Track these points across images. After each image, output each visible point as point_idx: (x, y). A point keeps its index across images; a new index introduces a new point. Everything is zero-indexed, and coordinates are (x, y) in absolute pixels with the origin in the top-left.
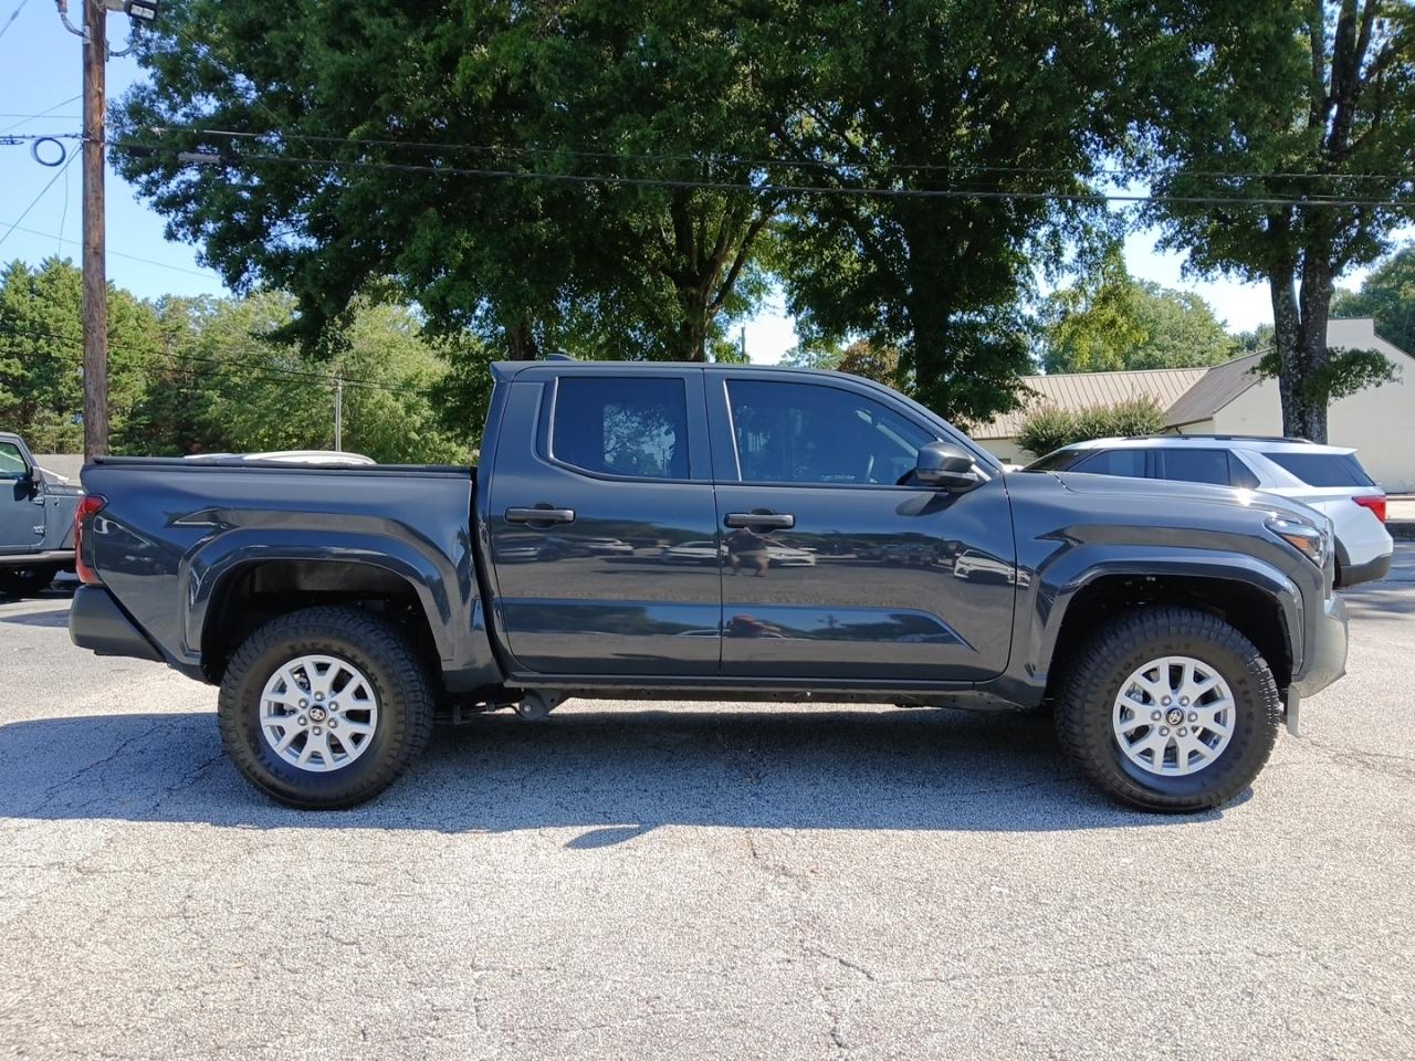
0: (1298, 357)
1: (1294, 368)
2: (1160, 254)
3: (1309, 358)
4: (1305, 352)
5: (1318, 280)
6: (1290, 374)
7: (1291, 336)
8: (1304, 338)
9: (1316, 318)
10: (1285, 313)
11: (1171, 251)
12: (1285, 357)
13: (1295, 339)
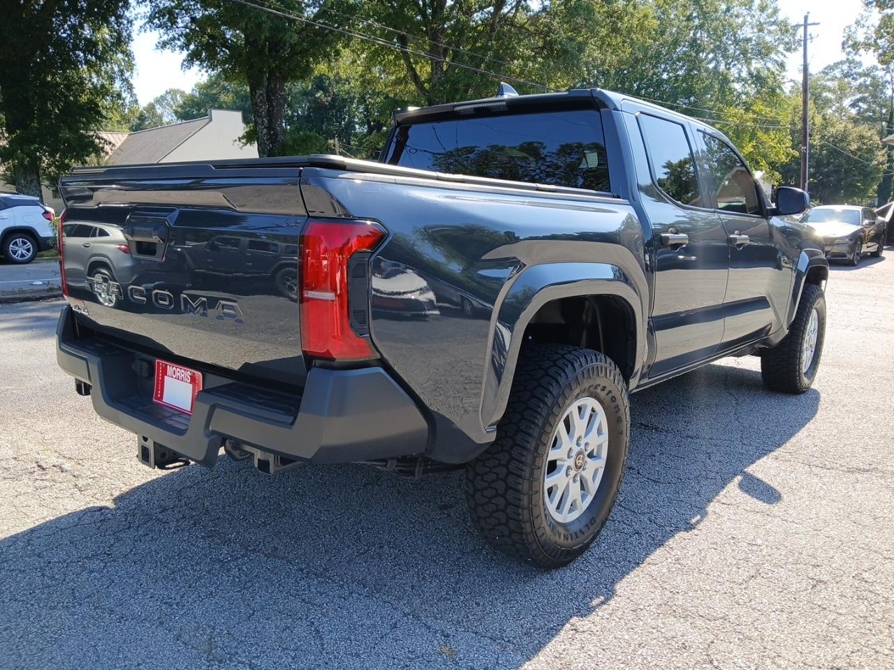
0: (268, 133)
1: (267, 140)
2: (159, 51)
3: (276, 134)
4: (273, 130)
5: (278, 86)
6: (265, 144)
7: (265, 119)
8: (272, 122)
9: (278, 110)
10: (260, 105)
11: (167, 51)
12: (262, 133)
13: (266, 122)
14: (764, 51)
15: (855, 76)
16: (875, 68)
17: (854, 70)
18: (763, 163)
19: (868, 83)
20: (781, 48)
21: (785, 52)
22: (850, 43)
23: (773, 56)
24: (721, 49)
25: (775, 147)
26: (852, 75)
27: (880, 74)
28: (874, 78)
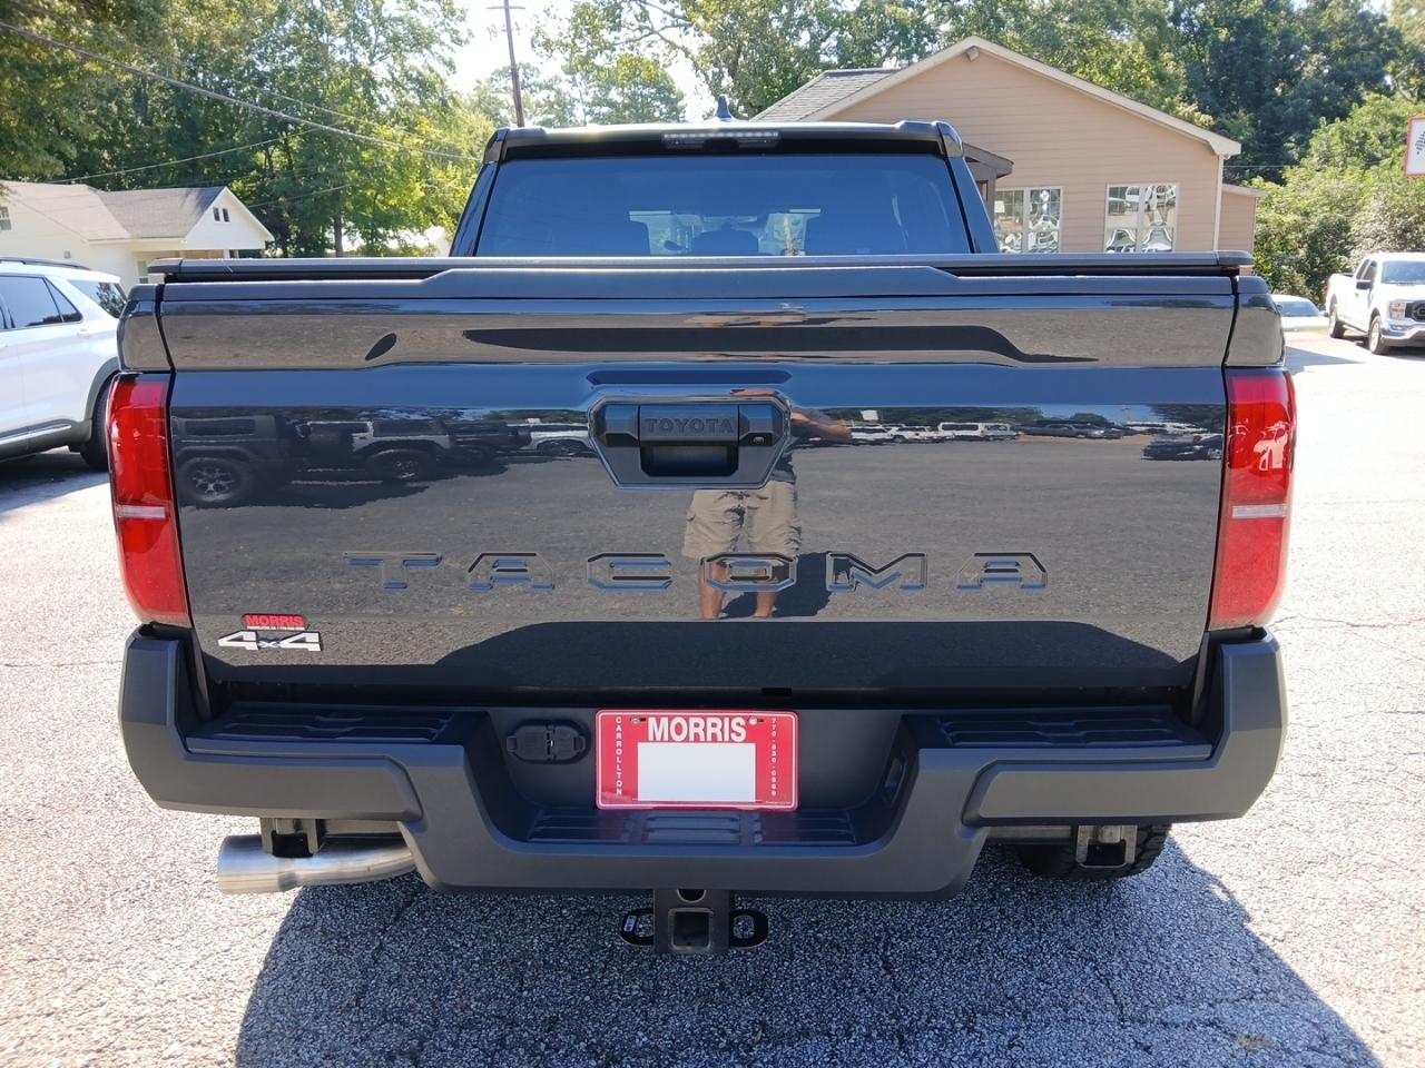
14: (421, 40)
15: (533, 87)
16: (557, 79)
17: (531, 81)
18: (443, 215)
19: (552, 99)
20: (445, 37)
21: (453, 45)
22: (541, 39)
23: (435, 47)
24: (357, 31)
25: (457, 191)
26: (529, 86)
27: (565, 87)
28: (559, 92)
